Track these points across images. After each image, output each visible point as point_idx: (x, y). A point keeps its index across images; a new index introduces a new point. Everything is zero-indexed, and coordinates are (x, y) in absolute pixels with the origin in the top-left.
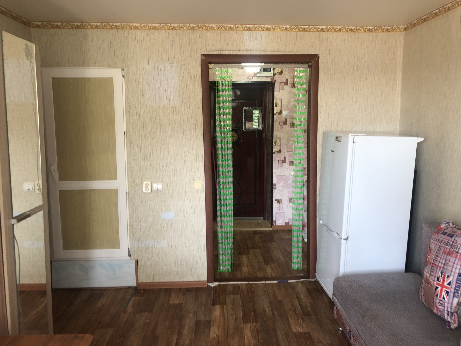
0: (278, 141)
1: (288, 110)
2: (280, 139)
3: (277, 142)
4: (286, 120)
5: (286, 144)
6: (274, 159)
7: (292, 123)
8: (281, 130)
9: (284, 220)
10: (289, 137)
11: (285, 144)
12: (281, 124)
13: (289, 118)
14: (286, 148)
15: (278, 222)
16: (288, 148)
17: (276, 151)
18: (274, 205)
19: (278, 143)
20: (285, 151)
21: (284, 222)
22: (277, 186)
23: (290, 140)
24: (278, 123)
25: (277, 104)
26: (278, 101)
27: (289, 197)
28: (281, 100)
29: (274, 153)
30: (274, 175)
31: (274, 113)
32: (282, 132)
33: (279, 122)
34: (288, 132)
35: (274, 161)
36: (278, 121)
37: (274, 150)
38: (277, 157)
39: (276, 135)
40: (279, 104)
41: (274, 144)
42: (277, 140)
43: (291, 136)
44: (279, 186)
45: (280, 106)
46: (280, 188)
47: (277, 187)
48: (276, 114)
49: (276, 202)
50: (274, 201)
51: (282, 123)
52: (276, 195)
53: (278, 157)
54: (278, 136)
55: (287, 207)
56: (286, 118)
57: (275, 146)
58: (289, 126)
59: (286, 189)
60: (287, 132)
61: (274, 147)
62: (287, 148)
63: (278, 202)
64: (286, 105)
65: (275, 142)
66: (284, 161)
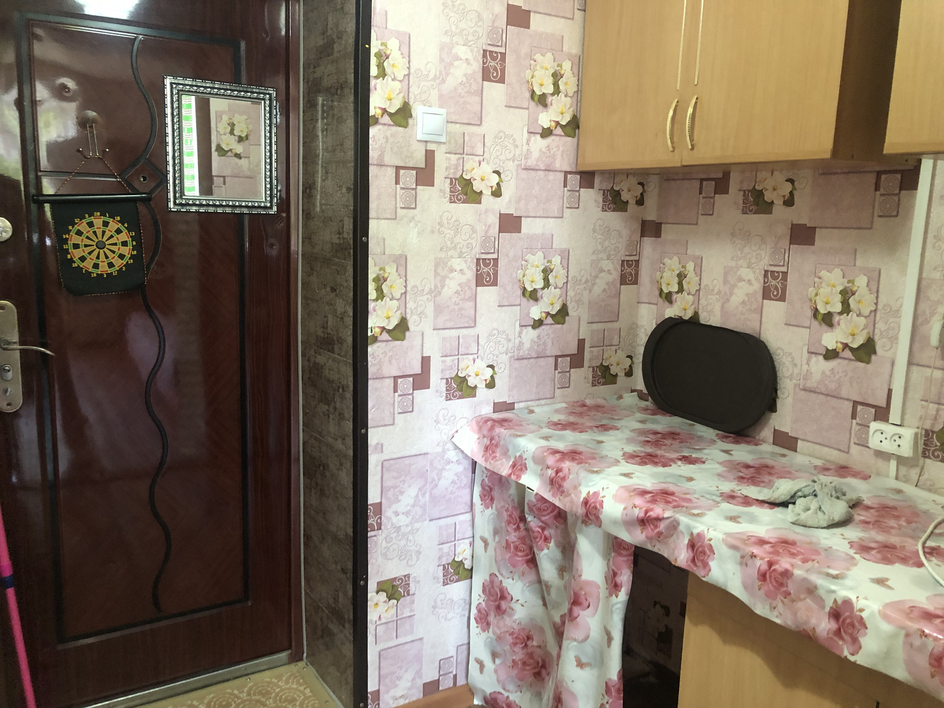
0: (391, 271)
1: (441, 106)
2: (401, 261)
3: (385, 280)
4: (430, 156)
5: (430, 292)
6: (371, 370)
7: (458, 176)
8: (405, 211)
9: (419, 673)
10: (443, 255)
11: (427, 290)
12: (408, 178)
13: (443, 148)
14: (430, 309)
15: (392, 693)
16: (439, 310)
17: (383, 329)
18: (372, 616)
19: (394, 285)
20: (426, 325)
21: (420, 683)
22: (388, 512)
23: (452, 270)
24: (391, 172)
25: (385, 64)
26: (393, 46)
27: (440, 558)
28: (406, 41)
29: (375, 339)
30: (374, 460)
31: (372, 112)
32: (412, 225)
33: (398, 168)
34: (441, 224)
35: (370, 382)
36: (392, 159)
37: (374, 322)
38: (390, 362)
39: (384, 239)
40: (396, 64)
41: (372, 294)
42: (388, 269)
43: (455, 248)
44: (397, 514)
45: (401, 78)
46: (402, 520)
47: (389, 519)
48: (381, 121)
49: (383, 596)
50: (369, 595)
51: (414, 172)
52: (380, 559)
53: (394, 361)
54: (394, 248)
55: (434, 607)
56: (431, 147)
57: (376, 300)
58: (442, 191)
59: (427, 522)
60: (438, 227)
61: (371, 305)
62: (435, 310)
63: (390, 598)
64: (431, 76)
65: (380, 280)
66: (421, 381)
